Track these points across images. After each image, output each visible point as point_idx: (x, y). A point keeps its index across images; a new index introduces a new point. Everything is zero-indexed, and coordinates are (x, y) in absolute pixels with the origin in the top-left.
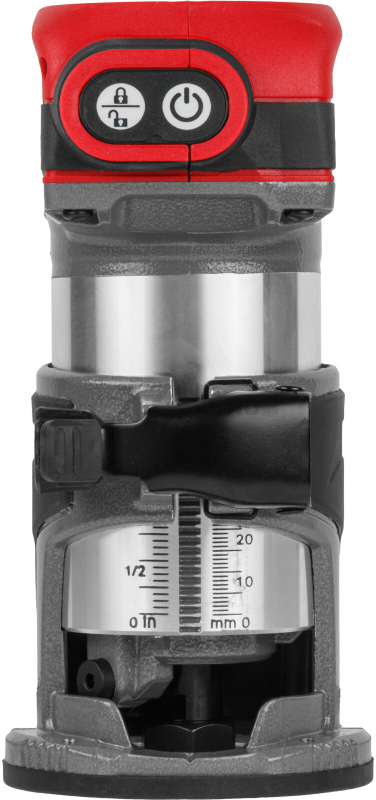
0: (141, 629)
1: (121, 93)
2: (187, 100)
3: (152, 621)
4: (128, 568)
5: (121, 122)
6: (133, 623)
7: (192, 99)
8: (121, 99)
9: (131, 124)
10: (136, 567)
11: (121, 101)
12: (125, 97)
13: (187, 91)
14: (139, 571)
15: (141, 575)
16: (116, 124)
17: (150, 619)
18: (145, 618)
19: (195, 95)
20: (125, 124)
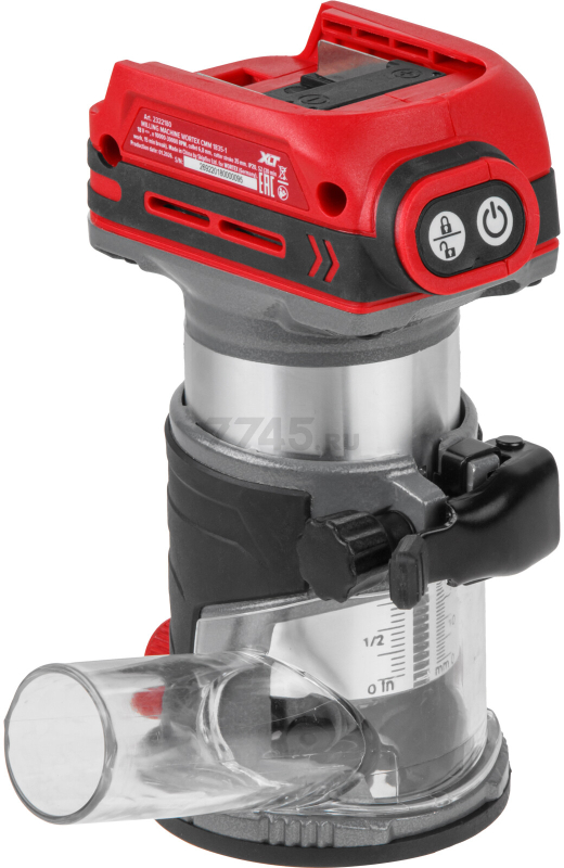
0: (379, 693)
1: (445, 222)
2: (495, 216)
3: (390, 685)
4: (366, 640)
5: (450, 252)
6: (372, 690)
7: (498, 213)
8: (446, 228)
9: (458, 252)
10: (375, 638)
11: (447, 231)
12: (449, 225)
13: (492, 204)
14: (378, 640)
15: (380, 644)
16: (448, 256)
17: (388, 683)
18: (383, 683)
19: (500, 208)
20: (454, 254)
